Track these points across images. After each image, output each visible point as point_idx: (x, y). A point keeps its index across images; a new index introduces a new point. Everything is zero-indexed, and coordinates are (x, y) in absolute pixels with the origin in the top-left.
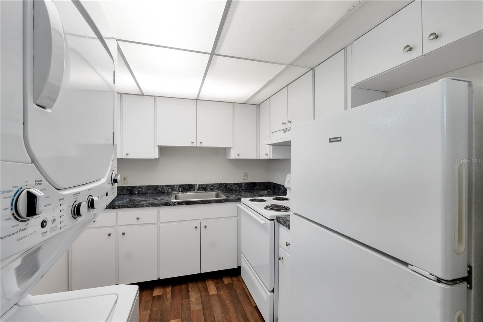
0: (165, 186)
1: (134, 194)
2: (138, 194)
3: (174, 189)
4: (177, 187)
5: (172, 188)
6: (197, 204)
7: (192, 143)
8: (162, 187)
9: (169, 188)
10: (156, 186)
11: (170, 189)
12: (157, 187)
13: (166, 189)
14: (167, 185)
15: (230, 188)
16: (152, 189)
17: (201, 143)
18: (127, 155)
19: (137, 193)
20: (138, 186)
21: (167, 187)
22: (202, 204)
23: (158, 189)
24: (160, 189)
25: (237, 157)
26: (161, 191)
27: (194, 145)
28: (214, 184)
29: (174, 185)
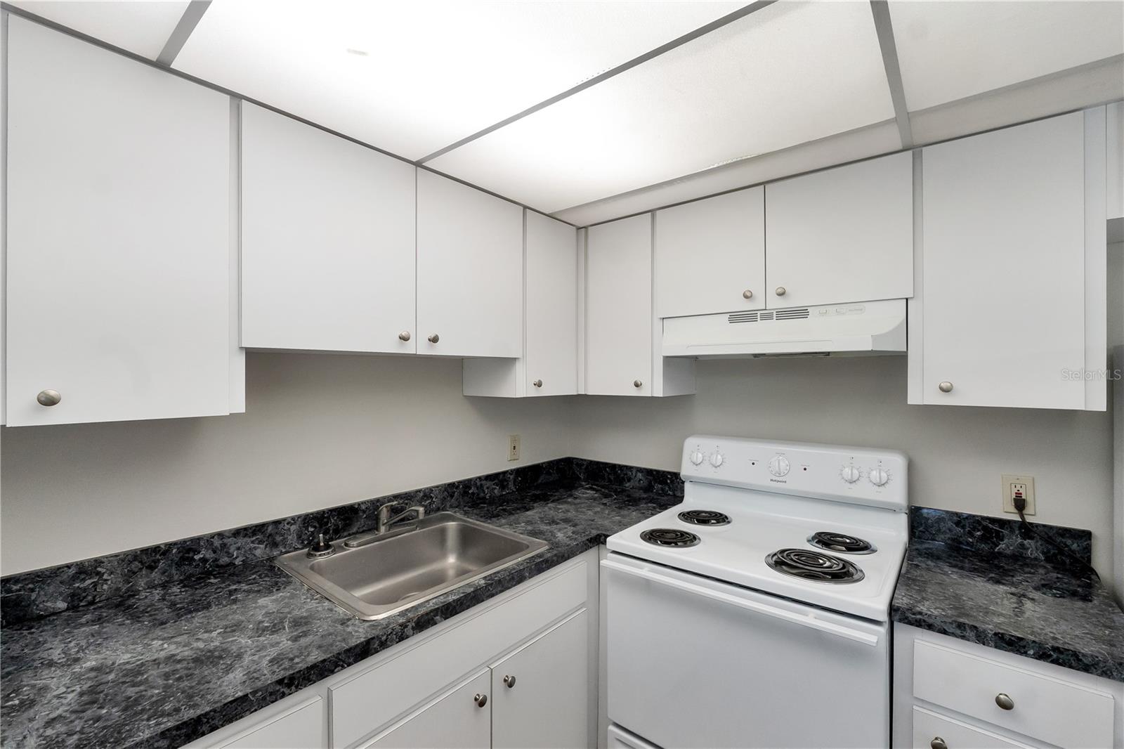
0: (237, 533)
1: (41, 618)
2: (73, 607)
3: (278, 539)
4: (293, 528)
5: (270, 535)
6: (483, 601)
7: (405, 339)
8: (217, 543)
9: (253, 542)
10: (185, 541)
11: (261, 542)
12: (187, 549)
13: (238, 549)
14: (245, 529)
15: (478, 495)
16: (161, 564)
17: (435, 340)
18: (49, 401)
19: (62, 605)
20: (68, 566)
21: (245, 536)
22: (497, 594)
23: (196, 557)
24: (209, 555)
25: (533, 392)
26: (216, 560)
27: (409, 348)
28: (431, 490)
29: (277, 523)
